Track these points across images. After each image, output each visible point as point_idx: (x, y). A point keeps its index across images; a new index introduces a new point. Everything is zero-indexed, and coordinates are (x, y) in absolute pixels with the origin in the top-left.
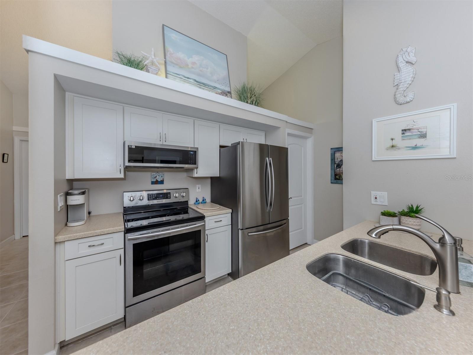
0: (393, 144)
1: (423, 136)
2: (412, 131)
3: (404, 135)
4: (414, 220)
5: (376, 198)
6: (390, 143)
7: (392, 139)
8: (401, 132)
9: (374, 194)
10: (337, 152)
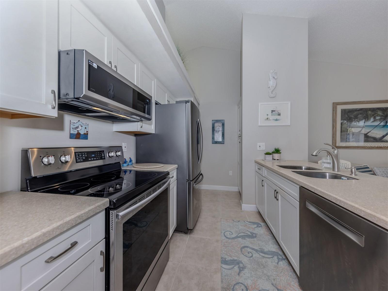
0: (268, 118)
1: (279, 115)
2: (275, 112)
5: (260, 146)
6: (266, 117)
7: (267, 115)
8: (271, 112)
9: (259, 144)
10: (216, 123)
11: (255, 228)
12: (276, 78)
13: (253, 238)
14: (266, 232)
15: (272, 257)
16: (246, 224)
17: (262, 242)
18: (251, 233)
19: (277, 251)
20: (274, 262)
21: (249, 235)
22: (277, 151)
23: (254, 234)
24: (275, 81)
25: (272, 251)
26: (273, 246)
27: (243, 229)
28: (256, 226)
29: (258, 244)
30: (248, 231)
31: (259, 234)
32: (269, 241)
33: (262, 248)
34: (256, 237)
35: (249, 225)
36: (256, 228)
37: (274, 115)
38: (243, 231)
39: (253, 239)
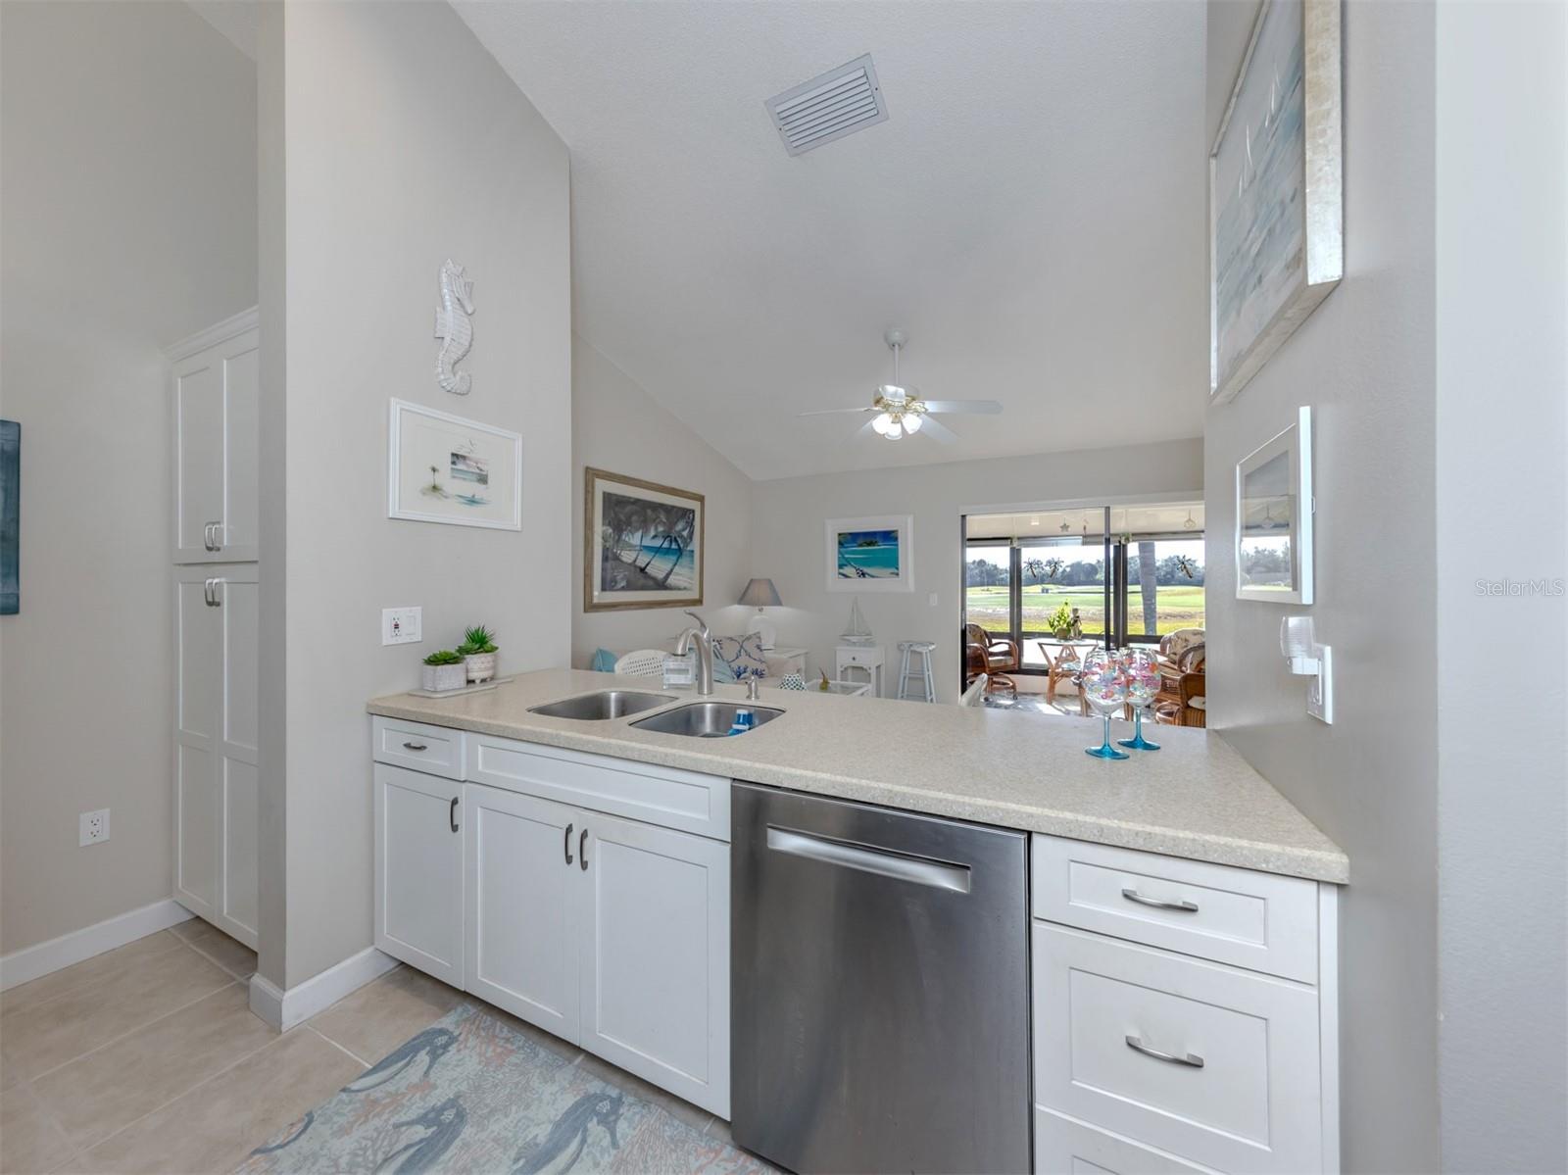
0: (436, 483)
1: (483, 479)
2: (467, 462)
3: (454, 466)
4: (483, 659)
5: (396, 626)
6: (429, 479)
7: (434, 470)
8: (449, 459)
9: (388, 615)
11: (427, 1073)
12: (470, 312)
13: (455, 1138)
14: (491, 1049)
15: (583, 1141)
16: (362, 1095)
17: (506, 1116)
18: (423, 1120)
19: (582, 1093)
20: (602, 1155)
21: (421, 1141)
22: (479, 642)
23: (443, 1109)
24: (466, 320)
25: (566, 1113)
26: (555, 1088)
27: (365, 1149)
28: (427, 1059)
29: (496, 1140)
30: (403, 1124)
31: (464, 1087)
32: (528, 1082)
33: (520, 1143)
34: (461, 1116)
35: (390, 1087)
36: (432, 1074)
37: (464, 479)
38: (375, 1154)
39: (458, 1142)
